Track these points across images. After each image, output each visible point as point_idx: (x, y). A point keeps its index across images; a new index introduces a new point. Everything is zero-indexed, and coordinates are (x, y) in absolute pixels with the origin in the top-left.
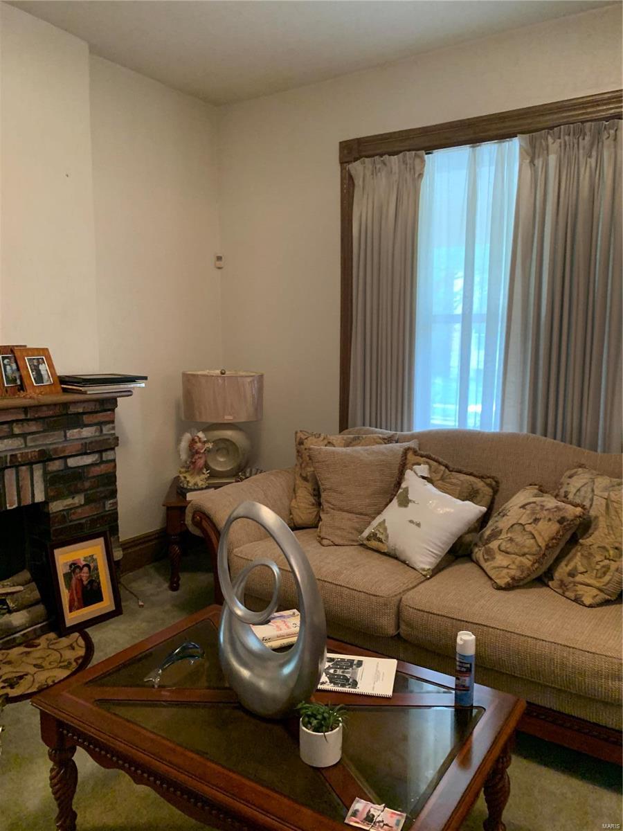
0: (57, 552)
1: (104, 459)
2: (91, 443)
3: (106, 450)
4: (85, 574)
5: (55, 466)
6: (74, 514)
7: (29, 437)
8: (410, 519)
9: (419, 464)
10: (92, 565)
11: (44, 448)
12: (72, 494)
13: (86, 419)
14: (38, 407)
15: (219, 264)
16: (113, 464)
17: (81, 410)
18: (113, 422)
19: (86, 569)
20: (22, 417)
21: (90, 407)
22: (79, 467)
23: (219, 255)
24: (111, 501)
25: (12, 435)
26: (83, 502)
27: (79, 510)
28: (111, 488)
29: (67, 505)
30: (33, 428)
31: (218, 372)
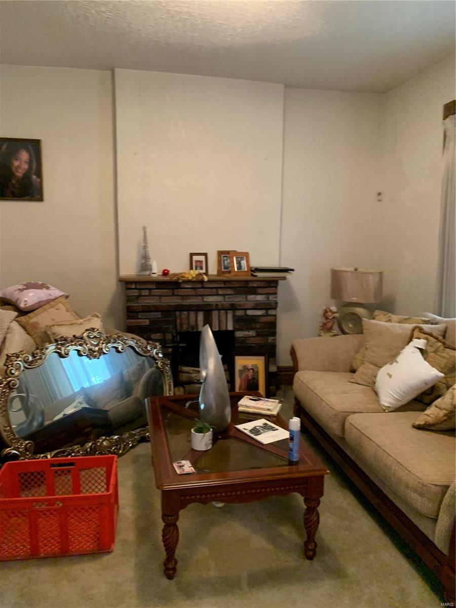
0: (237, 358)
1: (269, 314)
2: (260, 304)
3: (270, 309)
4: (250, 374)
5: (240, 313)
6: (249, 340)
7: (227, 296)
8: (388, 372)
9: (419, 339)
10: (255, 370)
11: (234, 303)
12: (249, 329)
13: (260, 291)
14: (231, 282)
15: (380, 197)
16: (274, 318)
17: (255, 285)
18: (276, 294)
19: (251, 371)
20: (223, 286)
21: (262, 284)
22: (254, 316)
23: (379, 192)
24: (273, 338)
25: (218, 295)
26: (254, 335)
27: (252, 339)
28: (272, 330)
29: (245, 335)
30: (229, 292)
31: (352, 269)
